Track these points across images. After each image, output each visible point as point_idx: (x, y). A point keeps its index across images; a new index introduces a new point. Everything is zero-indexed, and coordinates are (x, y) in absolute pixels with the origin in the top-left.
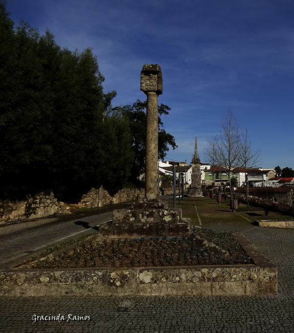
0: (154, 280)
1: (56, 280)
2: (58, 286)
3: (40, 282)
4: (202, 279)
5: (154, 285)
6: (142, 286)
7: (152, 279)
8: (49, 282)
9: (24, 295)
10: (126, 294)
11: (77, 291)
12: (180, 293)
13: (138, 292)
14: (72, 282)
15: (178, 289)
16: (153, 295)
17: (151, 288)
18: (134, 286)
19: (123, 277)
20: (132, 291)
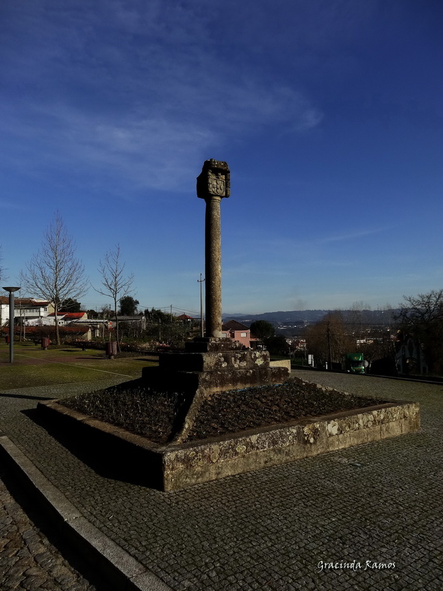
0: (341, 431)
1: (253, 447)
2: (257, 454)
3: (237, 453)
4: (374, 423)
5: (341, 436)
6: (331, 439)
7: (338, 430)
8: (247, 451)
9: (220, 476)
10: (319, 452)
11: (276, 458)
12: (360, 442)
13: (328, 447)
14: (269, 447)
15: (357, 437)
16: (340, 448)
17: (338, 440)
18: (324, 441)
19: (315, 431)
20: (323, 447)
